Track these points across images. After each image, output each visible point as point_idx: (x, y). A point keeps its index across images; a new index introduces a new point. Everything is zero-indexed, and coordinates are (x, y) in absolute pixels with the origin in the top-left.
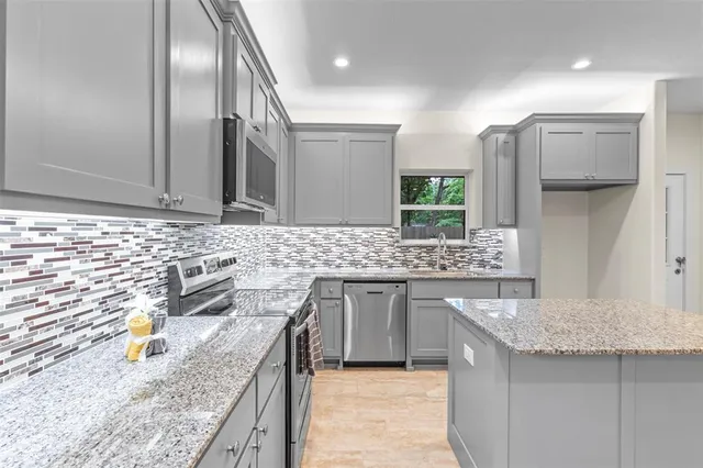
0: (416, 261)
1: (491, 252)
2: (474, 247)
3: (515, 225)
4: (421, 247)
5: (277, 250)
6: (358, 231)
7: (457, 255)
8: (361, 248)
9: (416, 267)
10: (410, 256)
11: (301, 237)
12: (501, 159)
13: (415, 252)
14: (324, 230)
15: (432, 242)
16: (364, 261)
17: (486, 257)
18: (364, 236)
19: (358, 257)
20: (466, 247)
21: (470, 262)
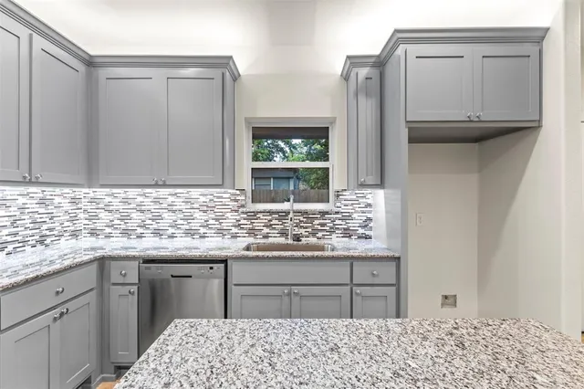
0: (266, 230)
1: (358, 218)
2: (337, 213)
3: (381, 185)
4: (271, 212)
5: (96, 217)
6: (195, 192)
7: (316, 222)
8: (198, 214)
9: (266, 237)
10: (258, 224)
11: (126, 201)
12: (362, 99)
13: (264, 219)
14: (153, 192)
15: (285, 206)
16: (202, 230)
17: (352, 225)
18: (202, 199)
19: (195, 225)
20: (327, 213)
21: (332, 231)
